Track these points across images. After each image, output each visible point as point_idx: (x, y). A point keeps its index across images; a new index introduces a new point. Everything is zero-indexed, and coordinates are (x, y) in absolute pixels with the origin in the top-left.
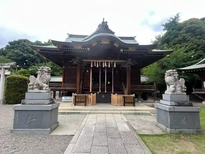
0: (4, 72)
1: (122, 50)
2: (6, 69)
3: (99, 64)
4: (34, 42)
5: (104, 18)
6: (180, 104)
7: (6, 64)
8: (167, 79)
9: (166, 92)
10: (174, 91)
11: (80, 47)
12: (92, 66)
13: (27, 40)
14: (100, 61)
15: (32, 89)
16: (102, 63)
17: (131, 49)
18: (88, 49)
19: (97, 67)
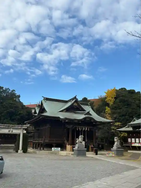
0: (23, 131)
1: (94, 123)
2: (24, 129)
3: (81, 129)
5: (76, 96)
6: (118, 148)
8: (115, 140)
9: (115, 144)
10: (117, 144)
12: (77, 129)
14: (82, 127)
18: (80, 122)
19: (80, 130)
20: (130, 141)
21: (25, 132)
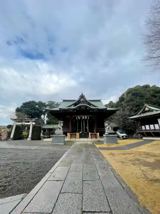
1: (91, 111)
2: (33, 121)
4: (37, 102)
5: (82, 93)
7: (34, 119)
8: (105, 124)
11: (71, 111)
12: (77, 119)
13: (34, 101)
14: (81, 116)
15: (57, 129)
16: (82, 117)
17: (95, 111)
18: (75, 111)
19: (80, 119)
20: (144, 129)
21: (34, 123)
